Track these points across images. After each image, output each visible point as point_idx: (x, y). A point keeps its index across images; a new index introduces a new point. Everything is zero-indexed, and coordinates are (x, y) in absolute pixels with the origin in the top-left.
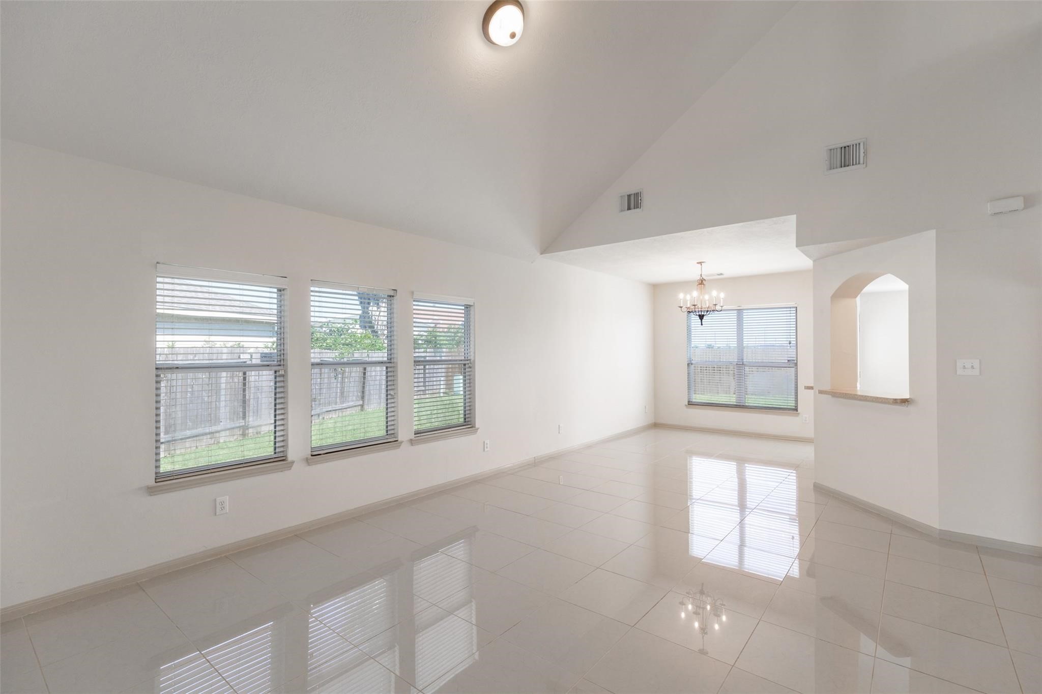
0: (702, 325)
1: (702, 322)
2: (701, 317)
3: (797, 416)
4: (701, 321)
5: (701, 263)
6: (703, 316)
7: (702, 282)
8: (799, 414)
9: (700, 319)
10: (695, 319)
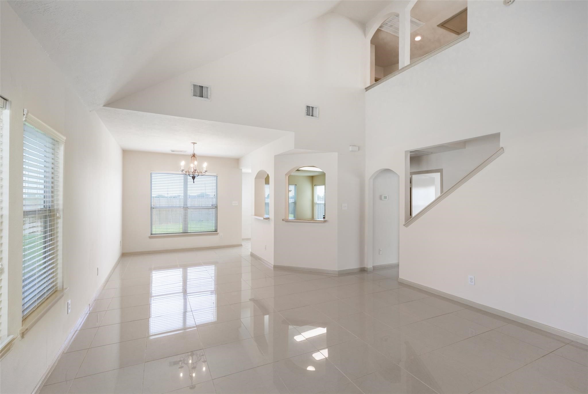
0: (194, 183)
1: (194, 182)
2: (194, 178)
3: (217, 235)
4: (194, 180)
5: (194, 143)
6: (195, 177)
7: (194, 156)
8: (218, 233)
9: (193, 179)
10: (190, 179)
